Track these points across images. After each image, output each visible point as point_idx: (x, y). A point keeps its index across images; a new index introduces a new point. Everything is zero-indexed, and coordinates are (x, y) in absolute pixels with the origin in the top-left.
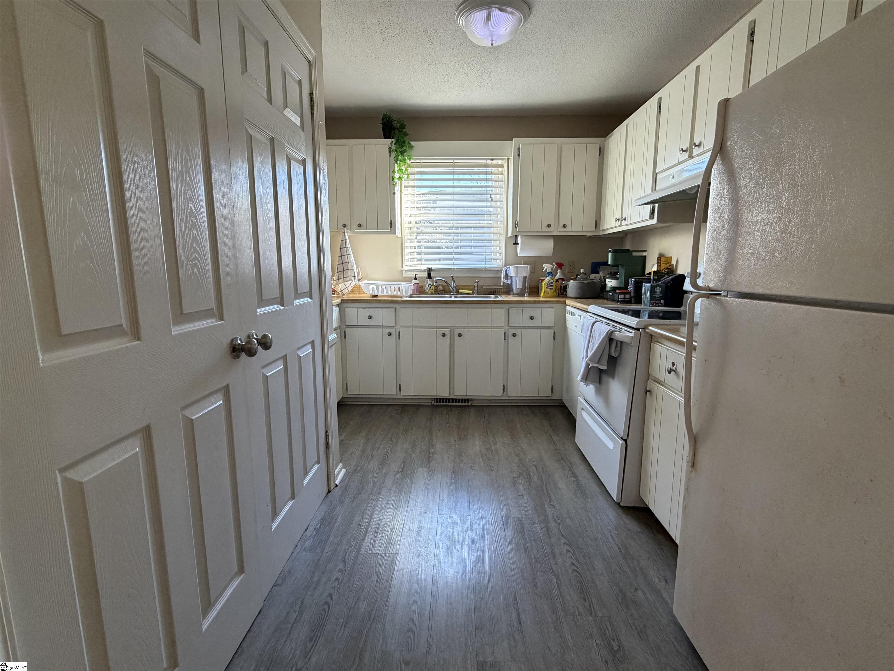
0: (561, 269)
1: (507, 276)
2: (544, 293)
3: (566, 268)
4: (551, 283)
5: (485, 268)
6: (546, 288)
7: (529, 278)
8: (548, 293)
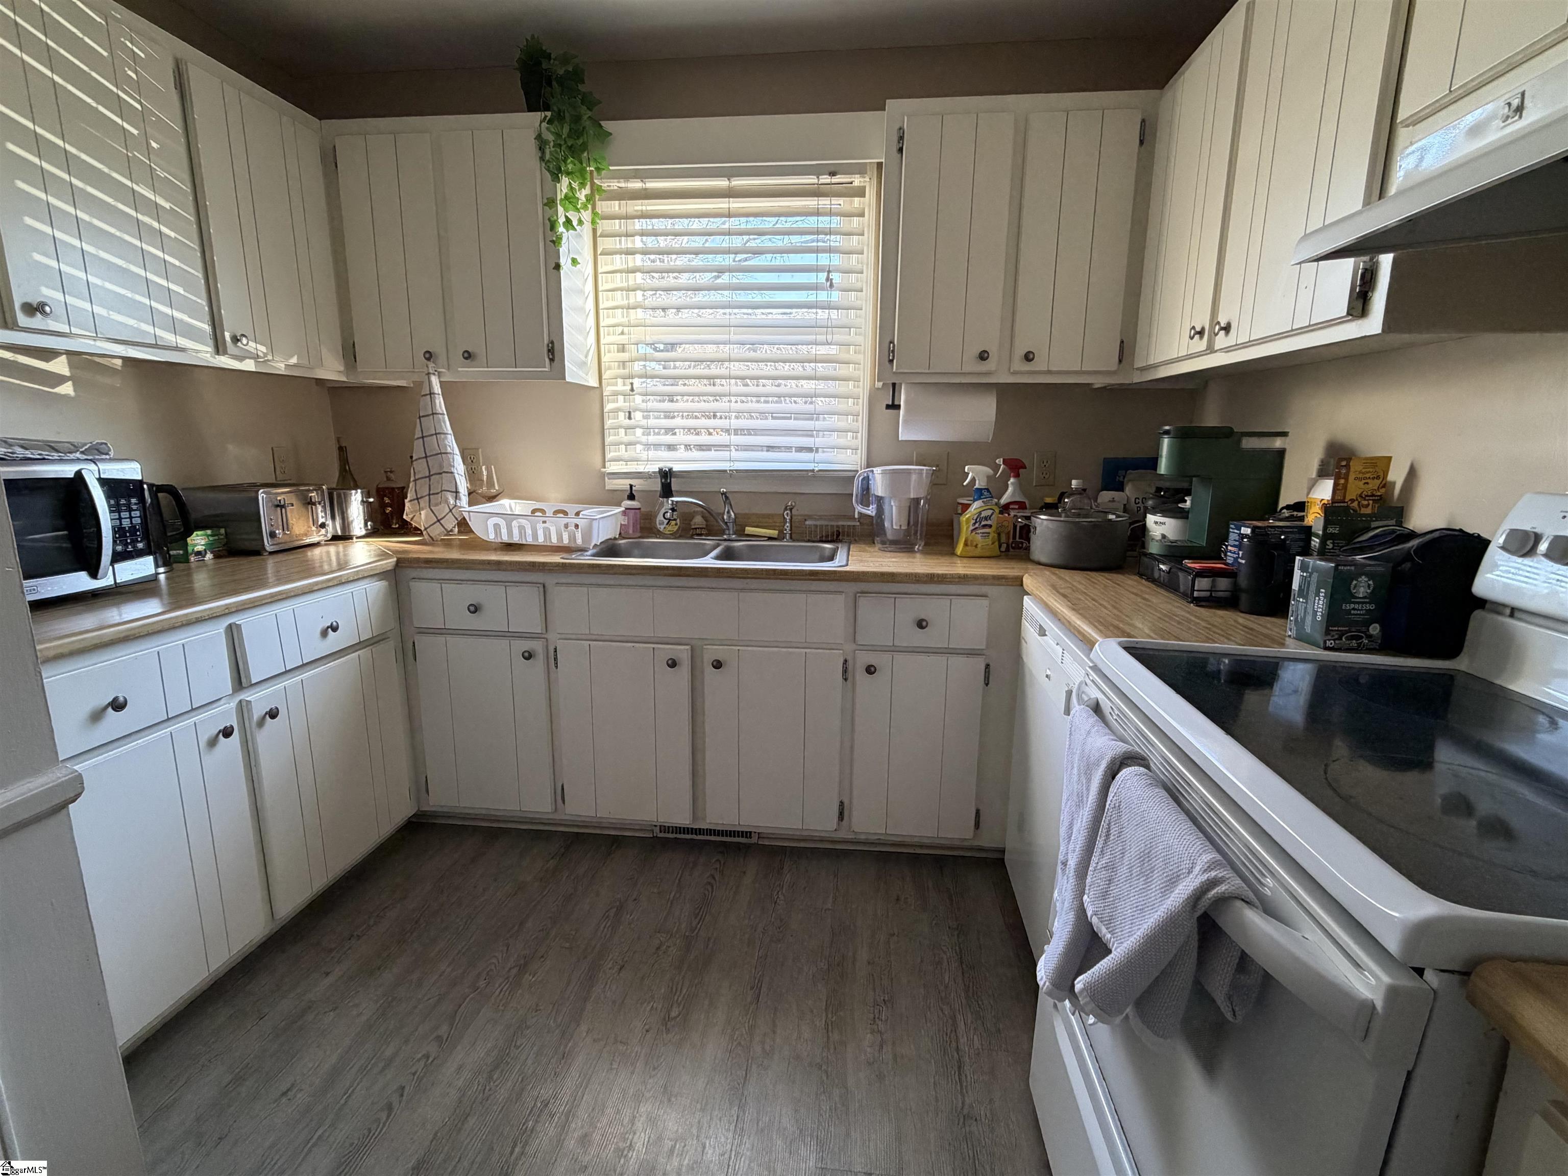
0: (1017, 476)
1: (866, 494)
2: (966, 544)
3: (1034, 473)
4: (986, 518)
5: (813, 471)
6: (972, 531)
7: (927, 501)
8: (976, 546)
